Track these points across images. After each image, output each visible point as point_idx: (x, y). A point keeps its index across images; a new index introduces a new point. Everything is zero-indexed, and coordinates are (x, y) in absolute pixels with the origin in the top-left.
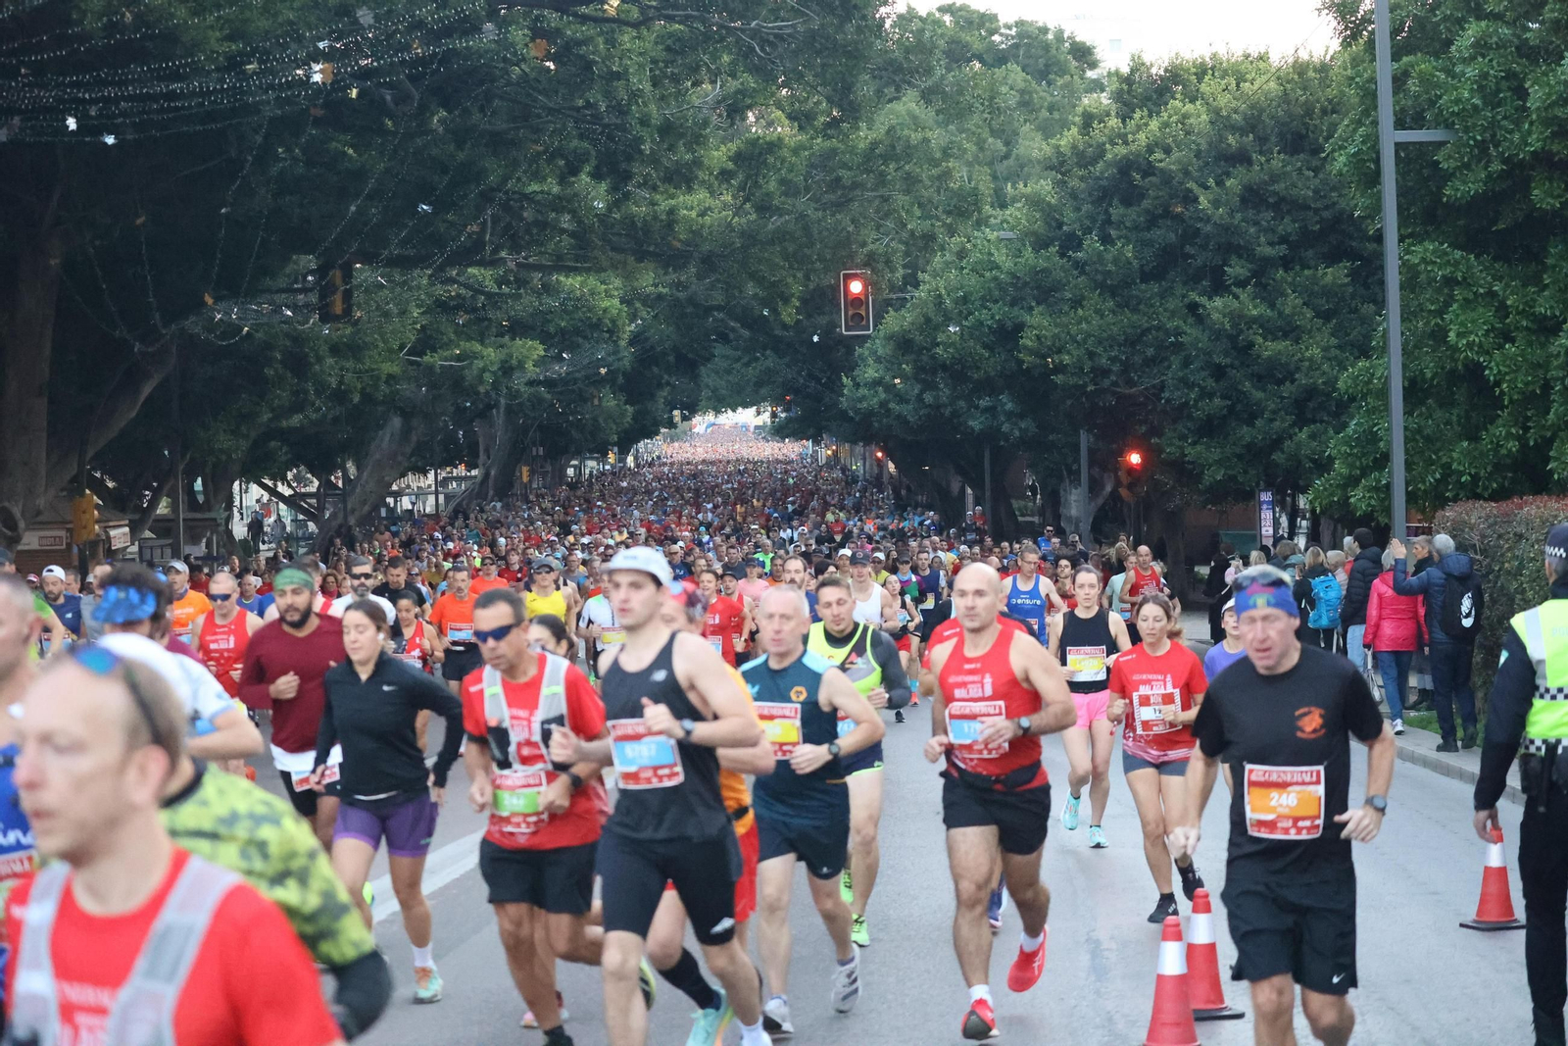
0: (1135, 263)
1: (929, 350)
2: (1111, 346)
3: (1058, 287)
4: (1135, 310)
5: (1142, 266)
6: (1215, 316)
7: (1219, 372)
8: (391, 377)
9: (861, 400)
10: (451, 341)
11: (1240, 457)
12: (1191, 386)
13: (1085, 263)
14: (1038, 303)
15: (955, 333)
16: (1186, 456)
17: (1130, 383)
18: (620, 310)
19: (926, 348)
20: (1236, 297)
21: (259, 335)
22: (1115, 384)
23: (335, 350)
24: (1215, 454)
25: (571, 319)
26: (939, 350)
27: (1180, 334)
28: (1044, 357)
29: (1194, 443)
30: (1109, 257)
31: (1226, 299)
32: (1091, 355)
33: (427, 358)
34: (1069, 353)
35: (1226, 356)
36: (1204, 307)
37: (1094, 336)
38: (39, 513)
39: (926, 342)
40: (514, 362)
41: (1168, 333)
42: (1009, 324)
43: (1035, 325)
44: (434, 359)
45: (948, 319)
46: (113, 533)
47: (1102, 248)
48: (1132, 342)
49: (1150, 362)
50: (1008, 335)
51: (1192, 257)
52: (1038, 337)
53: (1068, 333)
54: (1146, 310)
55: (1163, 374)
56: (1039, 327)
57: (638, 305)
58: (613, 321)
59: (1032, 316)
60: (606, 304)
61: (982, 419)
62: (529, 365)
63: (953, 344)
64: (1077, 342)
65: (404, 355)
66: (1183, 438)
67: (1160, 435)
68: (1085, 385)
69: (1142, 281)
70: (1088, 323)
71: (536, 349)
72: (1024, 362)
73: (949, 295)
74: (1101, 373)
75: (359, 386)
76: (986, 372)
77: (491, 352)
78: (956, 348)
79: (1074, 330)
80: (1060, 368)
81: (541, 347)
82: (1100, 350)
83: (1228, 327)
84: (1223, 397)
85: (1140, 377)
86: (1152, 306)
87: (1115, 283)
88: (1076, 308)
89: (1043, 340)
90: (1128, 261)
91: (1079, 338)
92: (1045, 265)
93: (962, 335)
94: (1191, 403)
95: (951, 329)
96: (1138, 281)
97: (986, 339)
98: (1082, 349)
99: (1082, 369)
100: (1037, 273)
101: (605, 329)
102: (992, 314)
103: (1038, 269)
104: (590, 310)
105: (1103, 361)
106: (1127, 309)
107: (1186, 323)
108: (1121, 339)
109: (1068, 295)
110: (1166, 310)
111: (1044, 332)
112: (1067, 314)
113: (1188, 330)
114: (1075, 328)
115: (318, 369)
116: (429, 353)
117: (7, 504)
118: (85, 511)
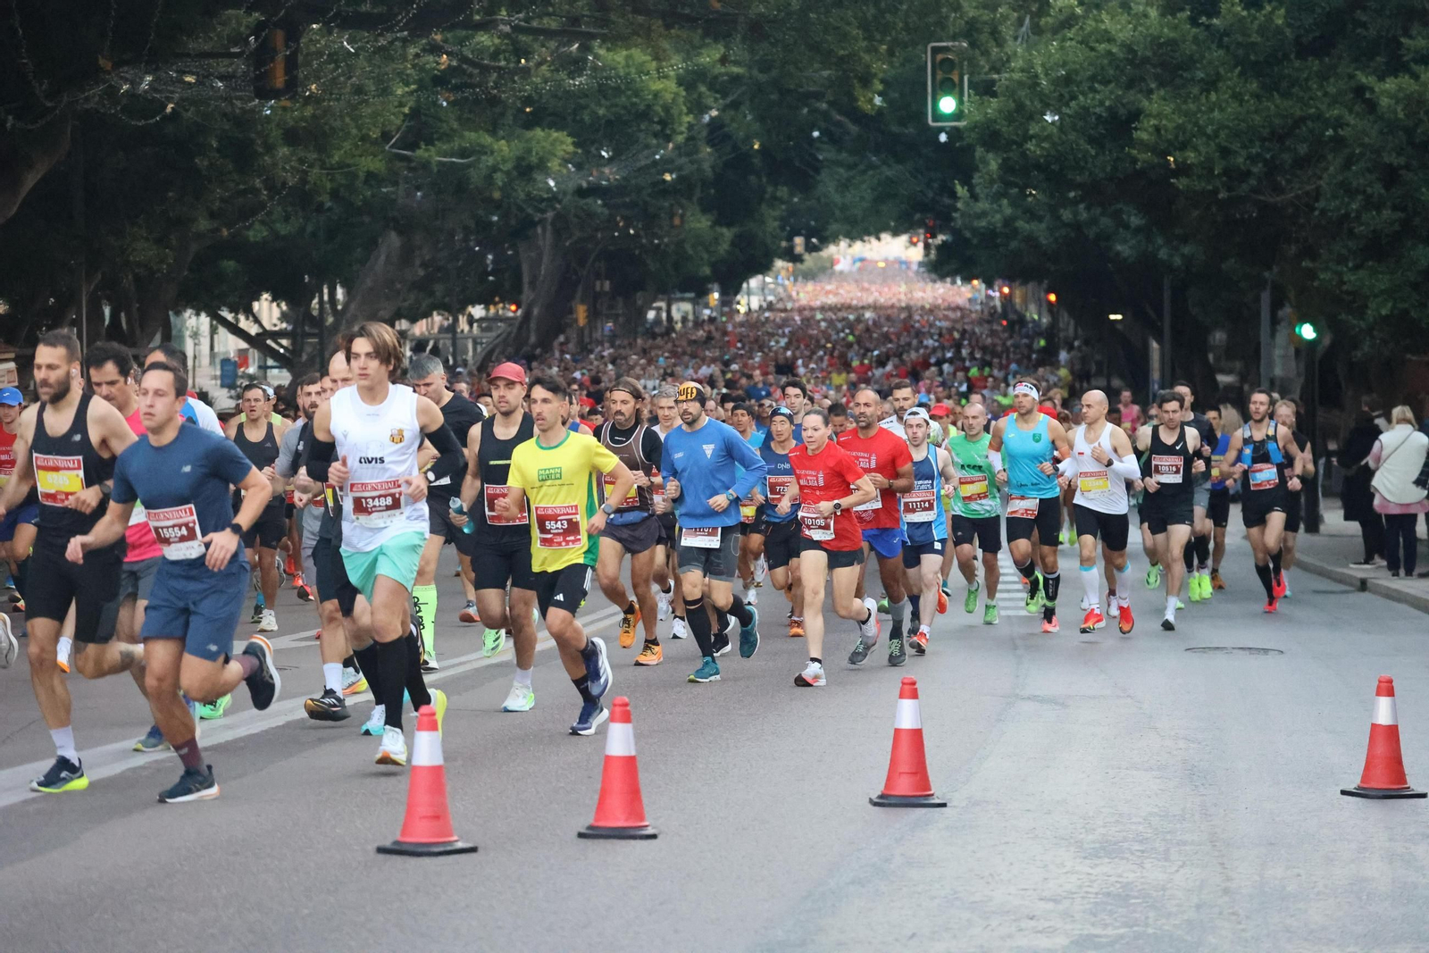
0: (1288, 32)
1: (1020, 145)
2: (1251, 141)
3: (1189, 63)
4: (1286, 95)
5: (1298, 37)
6: (1385, 101)
7: (1390, 176)
8: (370, 175)
9: (984, 214)
10: (452, 129)
11: (1415, 286)
12: (1351, 192)
13: (1226, 33)
14: (1162, 85)
15: (1053, 123)
16: (1345, 283)
17: (1278, 189)
18: (677, 94)
19: (1015, 142)
20: (1416, 77)
21: (189, 114)
22: (1255, 191)
23: (292, 137)
24: (1383, 282)
25: (612, 106)
26: (1031, 146)
27: (1341, 126)
28: (1164, 154)
29: (1357, 267)
30: (1255, 26)
31: (1399, 79)
32: (1225, 152)
33: (421, 153)
34: (1195, 149)
35: (1399, 154)
36: (1372, 90)
37: (1228, 127)
39: (1018, 135)
40: (534, 159)
41: (1327, 123)
42: (1122, 111)
43: (1155, 113)
44: (432, 155)
45: (1046, 106)
47: (1245, 13)
48: (1279, 137)
49: (1301, 163)
50: (1120, 125)
51: (1364, 25)
52: (1157, 129)
53: (1196, 124)
54: (1301, 94)
55: (1320, 178)
56: (1159, 116)
57: (703, 89)
58: (667, 109)
59: (1150, 100)
60: (657, 86)
61: (1134, 242)
62: (554, 164)
63: (1048, 138)
64: (1205, 134)
65: (392, 147)
66: (1341, 260)
68: (1215, 192)
69: (1297, 58)
70: (1222, 110)
71: (562, 143)
72: (1134, 161)
73: (1047, 74)
74: (1234, 176)
75: (329, 185)
76: (1090, 174)
78: (1054, 144)
79: (1203, 119)
80: (1183, 170)
81: (569, 140)
82: (1236, 146)
83: (1401, 115)
84: (1395, 208)
85: (1289, 181)
86: (1310, 89)
87: (1261, 59)
88: (1208, 91)
89: (1163, 132)
90: (1279, 30)
91: (1209, 130)
92: (1172, 35)
93: (1061, 126)
94: (1353, 215)
95: (1048, 118)
96: (1292, 56)
97: (1092, 132)
98: (1212, 144)
99: (1211, 170)
100: (1160, 45)
101: (656, 120)
102: (1101, 99)
103: (1162, 40)
104: (636, 94)
105: (1240, 160)
106: (1275, 93)
107: (1351, 111)
108: (1265, 132)
109: (1200, 75)
110: (1326, 94)
111: (1164, 122)
112: (1196, 99)
113: (1351, 120)
114: (1205, 117)
115: (268, 161)
116: (422, 145)
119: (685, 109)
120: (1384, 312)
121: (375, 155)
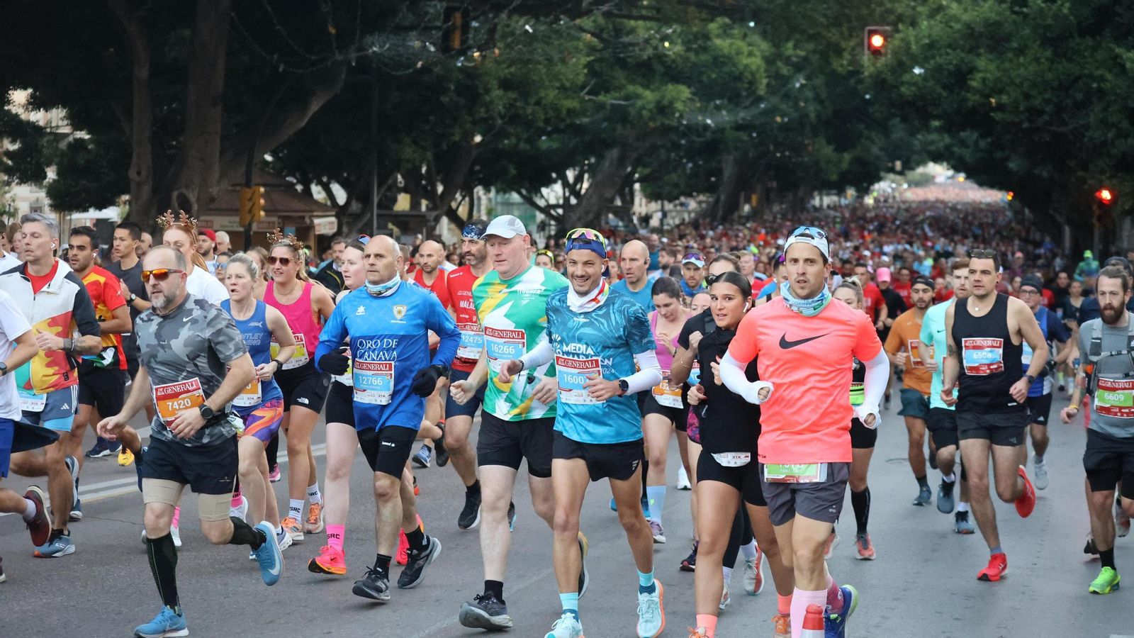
0: (1072, 19)
2: (1045, 90)
3: (1008, 37)
4: (1070, 60)
5: (1079, 22)
6: (1128, 65)
8: (571, 112)
10: (621, 84)
12: (1108, 126)
14: (989, 51)
15: (920, 75)
17: (1065, 124)
18: (759, 67)
19: (896, 87)
22: (1049, 123)
25: (720, 72)
26: (903, 89)
27: (1103, 81)
28: (989, 96)
30: (1051, 13)
33: (601, 98)
34: (1008, 94)
36: (1122, 58)
37: (1030, 80)
38: (213, 200)
39: (896, 82)
40: (666, 102)
41: (1094, 79)
42: (963, 67)
43: (982, 69)
44: (608, 99)
45: (915, 63)
46: (316, 221)
47: (1044, 5)
48: (1064, 88)
49: (1078, 106)
50: (961, 76)
51: (1120, 15)
52: (984, 80)
53: (1009, 77)
54: (1080, 60)
55: (1090, 116)
56: (986, 71)
58: (753, 74)
59: (980, 60)
60: (745, 61)
62: (678, 105)
63: (915, 84)
64: (1015, 85)
65: (585, 94)
66: (1102, 172)
67: (1085, 167)
68: (1020, 123)
69: (1078, 36)
70: (1026, 68)
71: (684, 92)
72: (965, 100)
73: (917, 42)
74: (1034, 113)
75: (543, 117)
76: (943, 108)
77: (647, 93)
78: (919, 88)
79: (1013, 73)
80: (1000, 107)
81: (689, 91)
82: (1034, 93)
85: (1070, 118)
86: (1085, 57)
87: (1055, 36)
88: (1018, 56)
89: (987, 82)
90: (1065, 17)
91: (1017, 81)
92: (998, 18)
93: (924, 78)
94: (1109, 141)
95: (917, 71)
96: (1076, 35)
97: (945, 81)
98: (1019, 91)
99: (1017, 108)
100: (990, 25)
101: (746, 81)
102: (950, 59)
103: (991, 21)
104: (735, 65)
105: (1037, 102)
106: (1063, 59)
107: (1110, 71)
108: (1055, 84)
109: (1015, 45)
110: (1096, 61)
111: (988, 75)
112: (1011, 61)
113: (1109, 76)
114: (1016, 72)
115: (488, 98)
116: (602, 93)
117: (184, 191)
118: (250, 200)
119: (764, 75)
120: (1127, 208)
121: (573, 99)
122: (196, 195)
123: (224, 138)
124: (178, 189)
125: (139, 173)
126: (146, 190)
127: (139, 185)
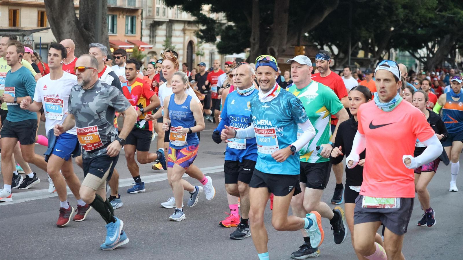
8: (431, 19)
10: (452, 8)
33: (443, 13)
38: (284, 51)
44: (446, 14)
75: (419, 21)
115: (397, 12)
116: (444, 12)
117: (272, 47)
118: (299, 51)
121: (432, 13)
122: (277, 48)
123: (289, 26)
124: (270, 46)
125: (254, 40)
126: (257, 47)
127: (254, 44)
